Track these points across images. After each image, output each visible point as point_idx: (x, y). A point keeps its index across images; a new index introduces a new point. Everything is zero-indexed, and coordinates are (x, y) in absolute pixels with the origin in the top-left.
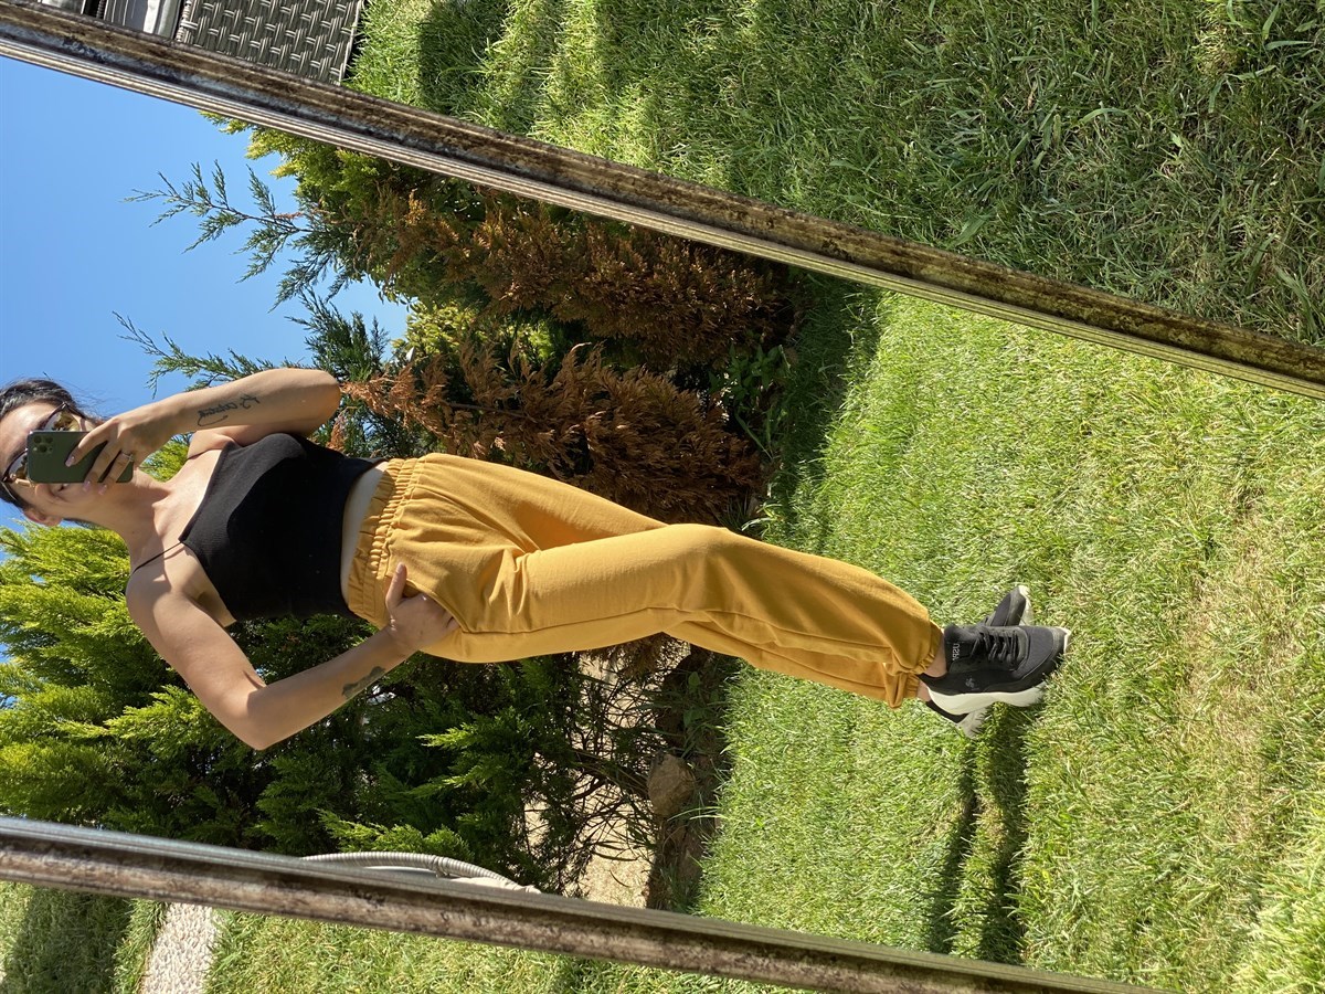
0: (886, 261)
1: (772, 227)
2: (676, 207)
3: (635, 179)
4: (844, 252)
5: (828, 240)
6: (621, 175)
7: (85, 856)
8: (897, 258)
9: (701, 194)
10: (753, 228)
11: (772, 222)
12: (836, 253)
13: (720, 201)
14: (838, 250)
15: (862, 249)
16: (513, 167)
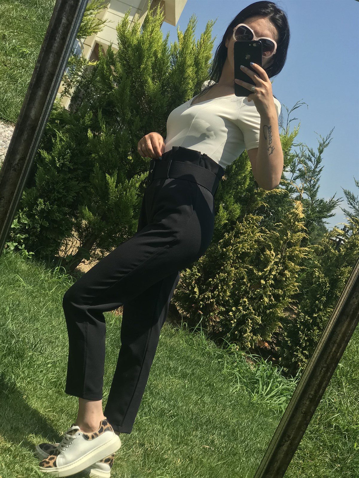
0: (276, 463)
1: (302, 413)
2: (320, 369)
3: (338, 353)
4: (284, 444)
5: (291, 438)
6: (341, 347)
7: (62, 37)
8: (276, 469)
9: (325, 383)
10: (303, 404)
11: (304, 413)
12: (284, 441)
13: (319, 391)
14: (285, 442)
15: (283, 453)
16: (354, 296)
